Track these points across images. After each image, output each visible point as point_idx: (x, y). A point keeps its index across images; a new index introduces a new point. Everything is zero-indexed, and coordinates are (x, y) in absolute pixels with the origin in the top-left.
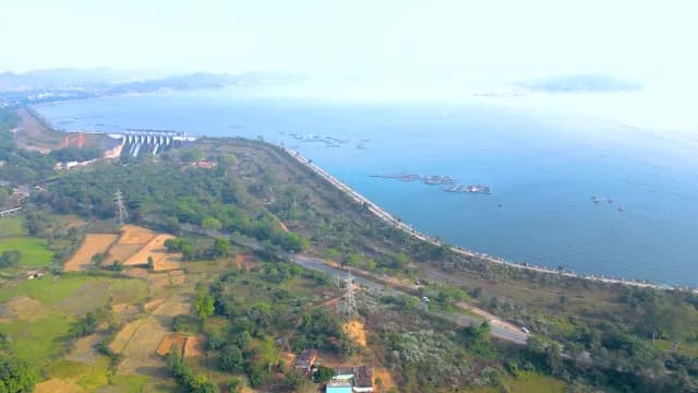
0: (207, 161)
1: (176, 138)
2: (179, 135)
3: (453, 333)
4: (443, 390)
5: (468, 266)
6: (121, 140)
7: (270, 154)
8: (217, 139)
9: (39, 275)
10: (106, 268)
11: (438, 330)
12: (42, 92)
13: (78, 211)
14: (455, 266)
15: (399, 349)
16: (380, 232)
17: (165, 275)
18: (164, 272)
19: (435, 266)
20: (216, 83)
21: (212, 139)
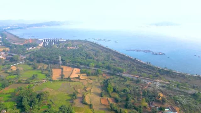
0: (72, 47)
1: (59, 40)
2: (60, 39)
3: (190, 96)
4: (197, 112)
5: (179, 76)
6: (42, 41)
7: (91, 44)
8: (72, 40)
9: (46, 81)
10: (66, 79)
11: (185, 95)
12: (6, 27)
13: (44, 62)
14: (175, 76)
15: (178, 101)
16: (144, 66)
17: (85, 80)
18: (84, 79)
19: (168, 76)
20: (58, 24)
21: (71, 40)
